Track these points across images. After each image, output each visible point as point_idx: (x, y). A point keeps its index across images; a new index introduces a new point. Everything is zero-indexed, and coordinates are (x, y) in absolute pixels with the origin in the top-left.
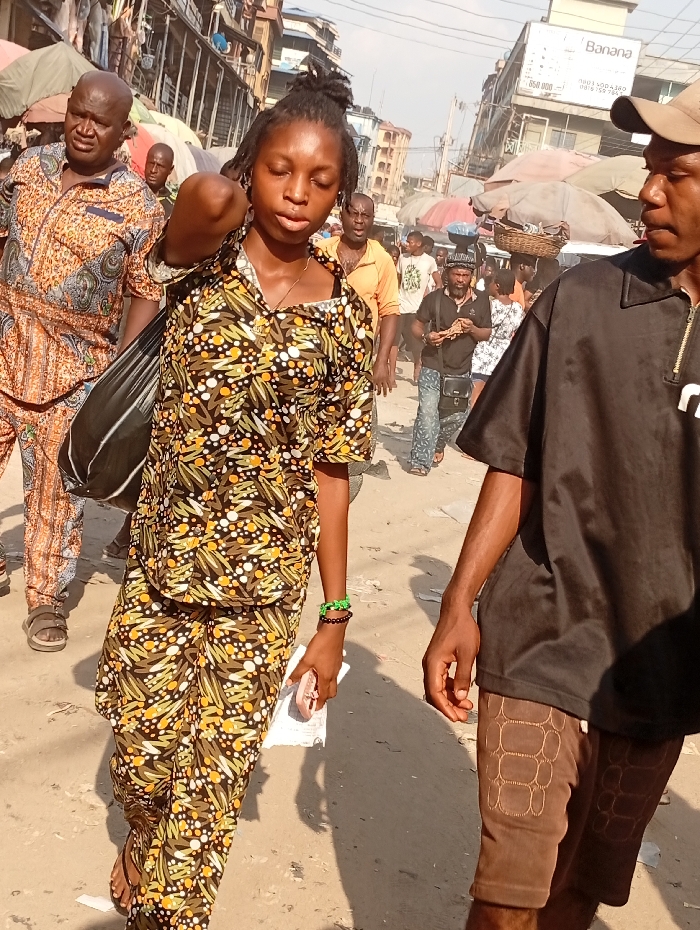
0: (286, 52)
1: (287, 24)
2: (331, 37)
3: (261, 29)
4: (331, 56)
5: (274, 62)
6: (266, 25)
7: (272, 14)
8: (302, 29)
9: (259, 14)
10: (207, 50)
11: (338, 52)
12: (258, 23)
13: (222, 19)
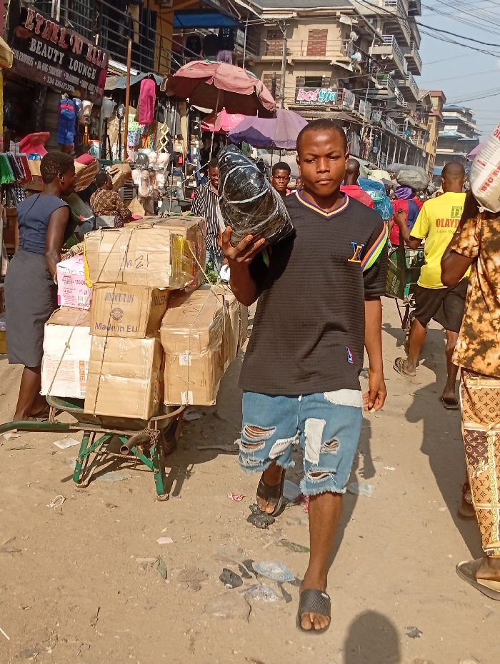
0: (447, 127)
1: (445, 114)
2: (471, 115)
3: (431, 121)
4: (471, 124)
5: (440, 132)
6: (434, 118)
7: (437, 113)
8: (454, 115)
9: (430, 114)
10: (400, 141)
11: (474, 122)
12: (430, 118)
13: (409, 123)
